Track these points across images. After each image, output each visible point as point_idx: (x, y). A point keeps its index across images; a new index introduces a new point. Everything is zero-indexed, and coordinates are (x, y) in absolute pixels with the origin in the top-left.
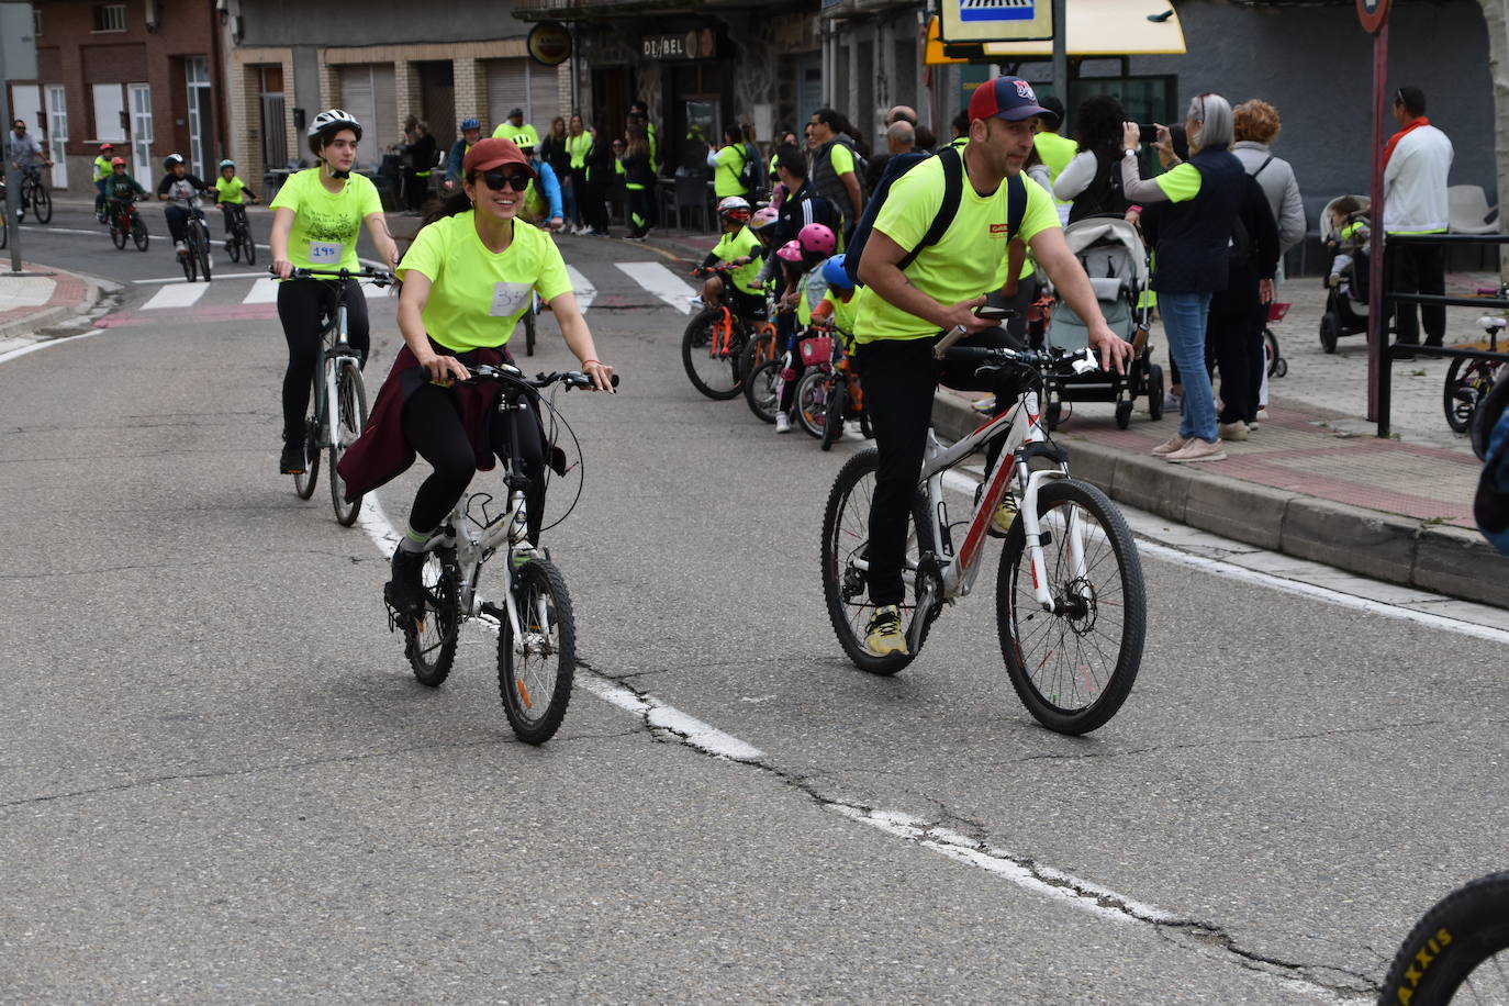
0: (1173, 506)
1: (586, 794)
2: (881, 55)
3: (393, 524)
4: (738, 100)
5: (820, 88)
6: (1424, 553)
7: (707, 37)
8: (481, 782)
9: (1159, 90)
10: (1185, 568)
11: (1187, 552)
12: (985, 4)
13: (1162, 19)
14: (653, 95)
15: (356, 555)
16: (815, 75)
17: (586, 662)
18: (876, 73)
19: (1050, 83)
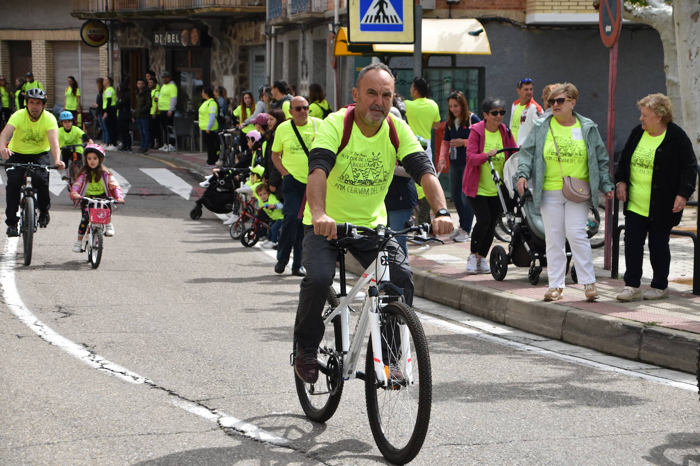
0: (497, 314)
1: (194, 462)
2: (304, 49)
3: (37, 317)
4: (214, 73)
5: (264, 67)
6: (646, 341)
7: (195, 34)
8: (131, 456)
9: (474, 74)
10: (509, 348)
11: (509, 340)
12: (375, 22)
13: (477, 34)
14: (159, 67)
15: (19, 334)
16: (261, 59)
17: (176, 393)
18: (300, 59)
19: (412, 69)
